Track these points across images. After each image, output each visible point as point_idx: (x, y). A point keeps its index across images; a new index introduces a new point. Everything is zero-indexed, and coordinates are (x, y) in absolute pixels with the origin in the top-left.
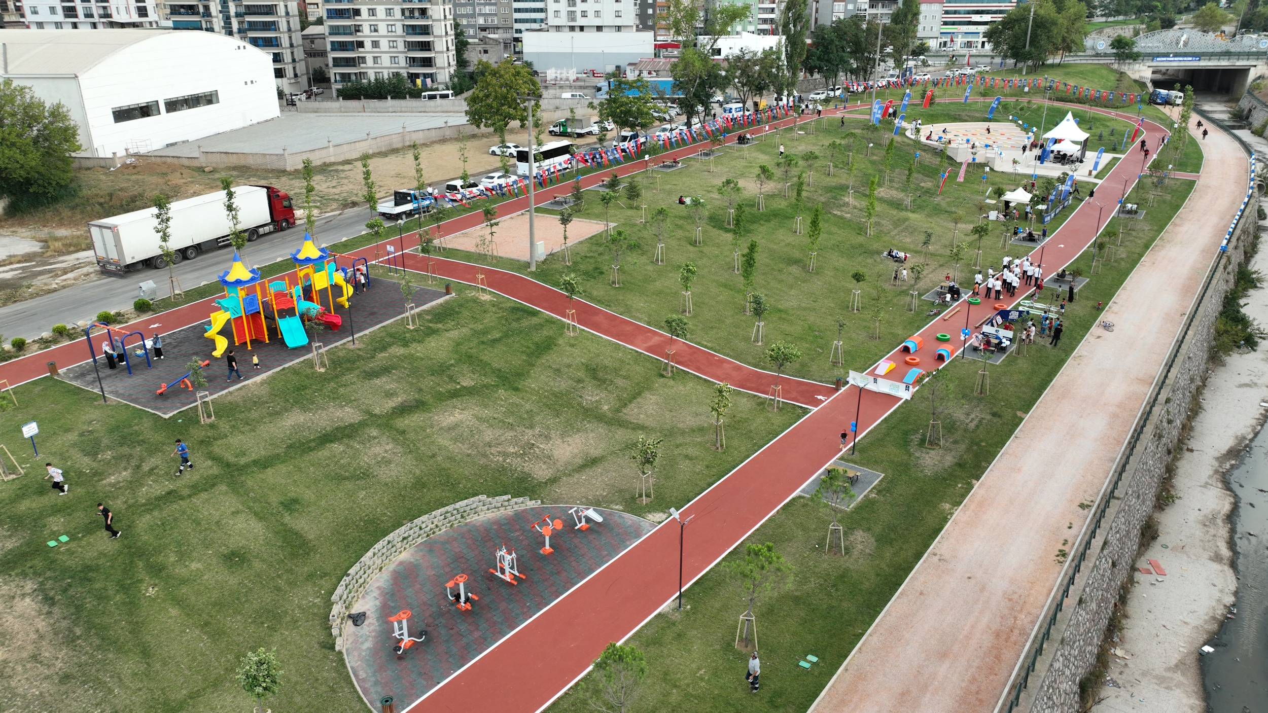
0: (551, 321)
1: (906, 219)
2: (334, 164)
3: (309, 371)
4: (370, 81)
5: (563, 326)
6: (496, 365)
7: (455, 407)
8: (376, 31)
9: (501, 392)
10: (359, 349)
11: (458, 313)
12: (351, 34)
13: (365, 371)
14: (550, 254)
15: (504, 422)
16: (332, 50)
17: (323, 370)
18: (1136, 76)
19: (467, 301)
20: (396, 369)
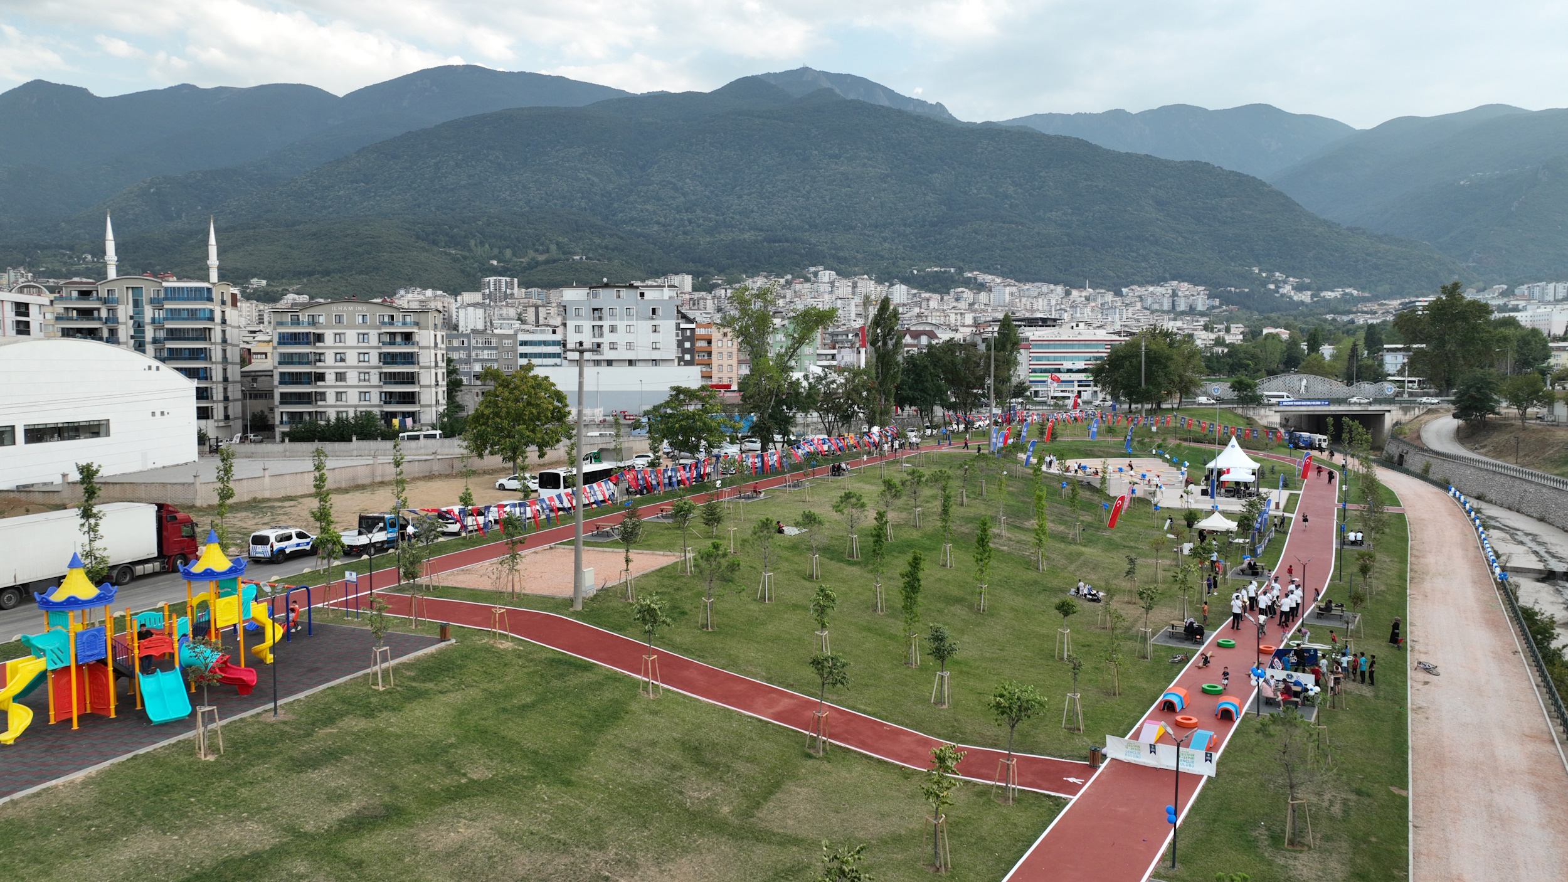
0: (616, 678)
1: (1080, 554)
2: (269, 500)
3: (183, 760)
4: (328, 421)
5: (636, 684)
6: (528, 744)
7: (458, 816)
8: (342, 360)
9: (541, 788)
10: (285, 723)
11: (460, 667)
12: (308, 363)
13: (292, 759)
14: (602, 589)
15: (550, 839)
16: (281, 383)
17: (211, 758)
18: (1264, 422)
19: (476, 650)
20: (350, 753)
